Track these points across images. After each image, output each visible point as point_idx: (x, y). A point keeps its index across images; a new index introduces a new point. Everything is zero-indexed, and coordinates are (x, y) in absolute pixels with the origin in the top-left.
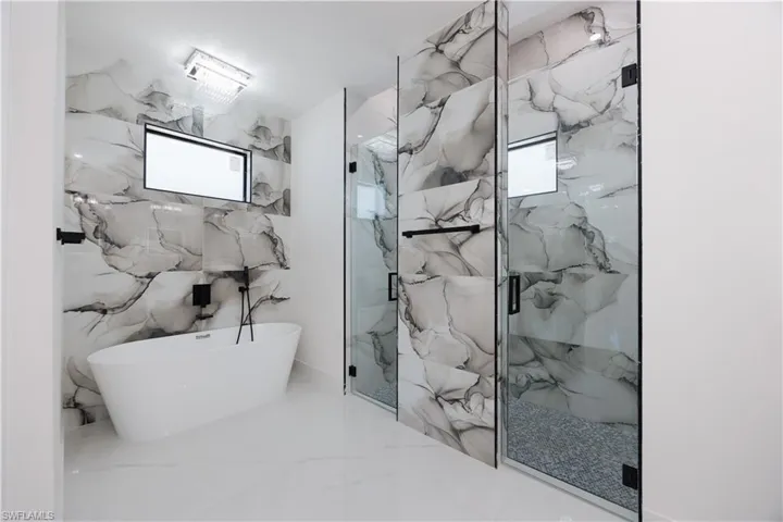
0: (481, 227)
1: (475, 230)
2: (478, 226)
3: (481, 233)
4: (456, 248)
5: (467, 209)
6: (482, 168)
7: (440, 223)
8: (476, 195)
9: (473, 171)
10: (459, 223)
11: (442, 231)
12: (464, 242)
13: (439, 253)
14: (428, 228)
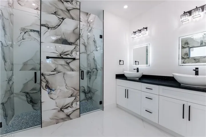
0: (76, 59)
1: (74, 59)
2: (75, 58)
3: (76, 60)
4: (68, 64)
5: (71, 53)
6: (76, 43)
7: (62, 55)
8: (74, 50)
9: (73, 43)
10: (69, 56)
11: (62, 58)
12: (71, 62)
13: (62, 65)
14: (57, 57)
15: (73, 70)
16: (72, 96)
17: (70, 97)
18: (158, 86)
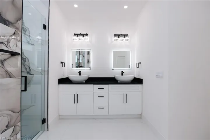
5: (8, 42)
10: (3, 47)
12: (7, 59)
15: (10, 76)
16: (8, 127)
17: (5, 130)
18: (108, 85)
